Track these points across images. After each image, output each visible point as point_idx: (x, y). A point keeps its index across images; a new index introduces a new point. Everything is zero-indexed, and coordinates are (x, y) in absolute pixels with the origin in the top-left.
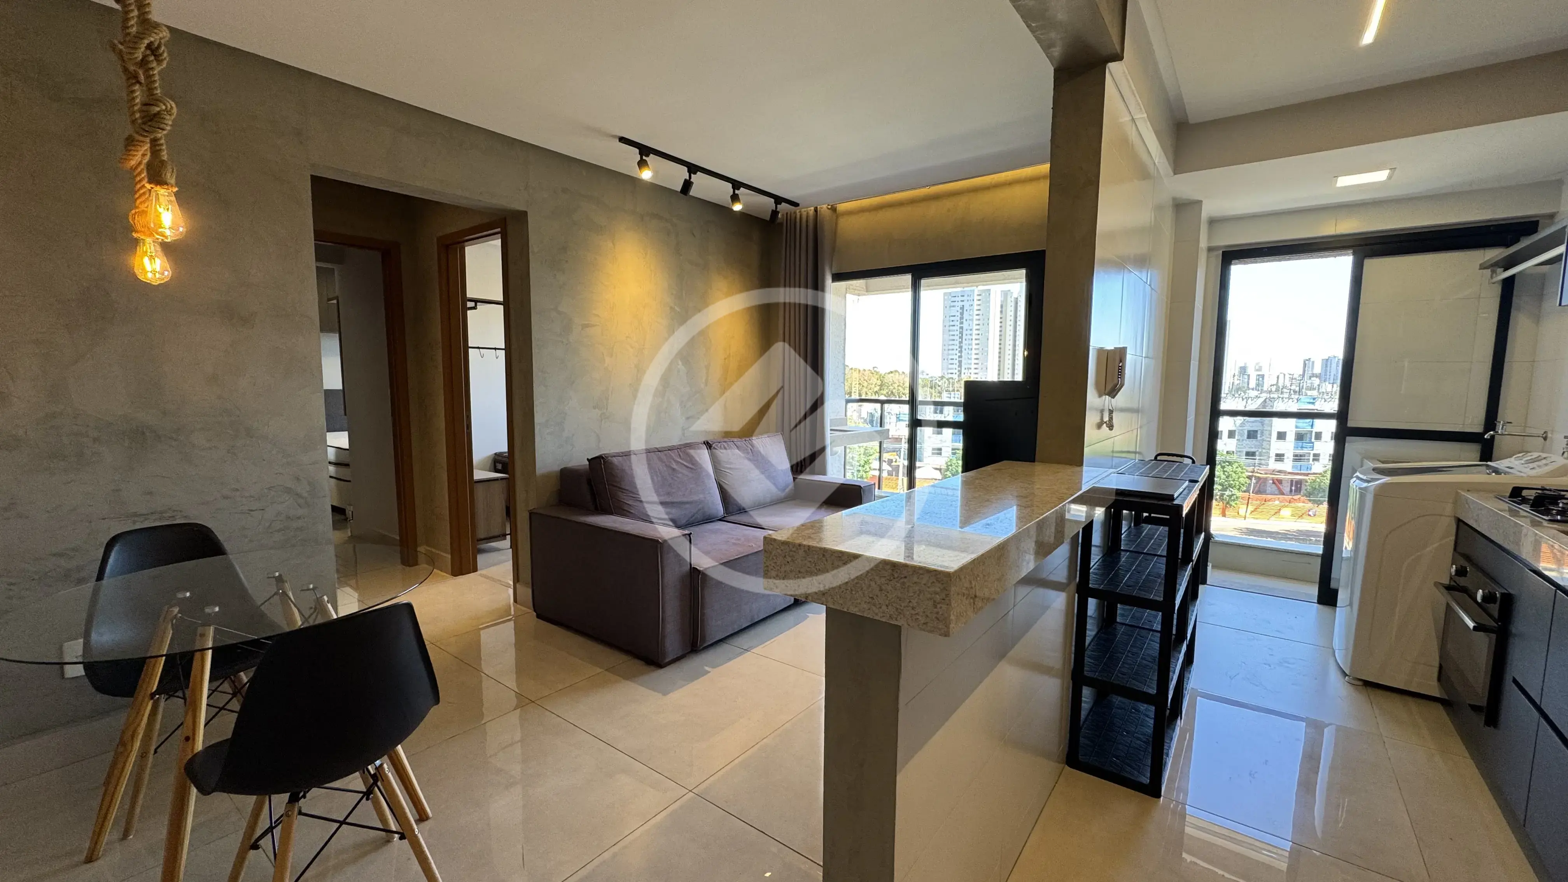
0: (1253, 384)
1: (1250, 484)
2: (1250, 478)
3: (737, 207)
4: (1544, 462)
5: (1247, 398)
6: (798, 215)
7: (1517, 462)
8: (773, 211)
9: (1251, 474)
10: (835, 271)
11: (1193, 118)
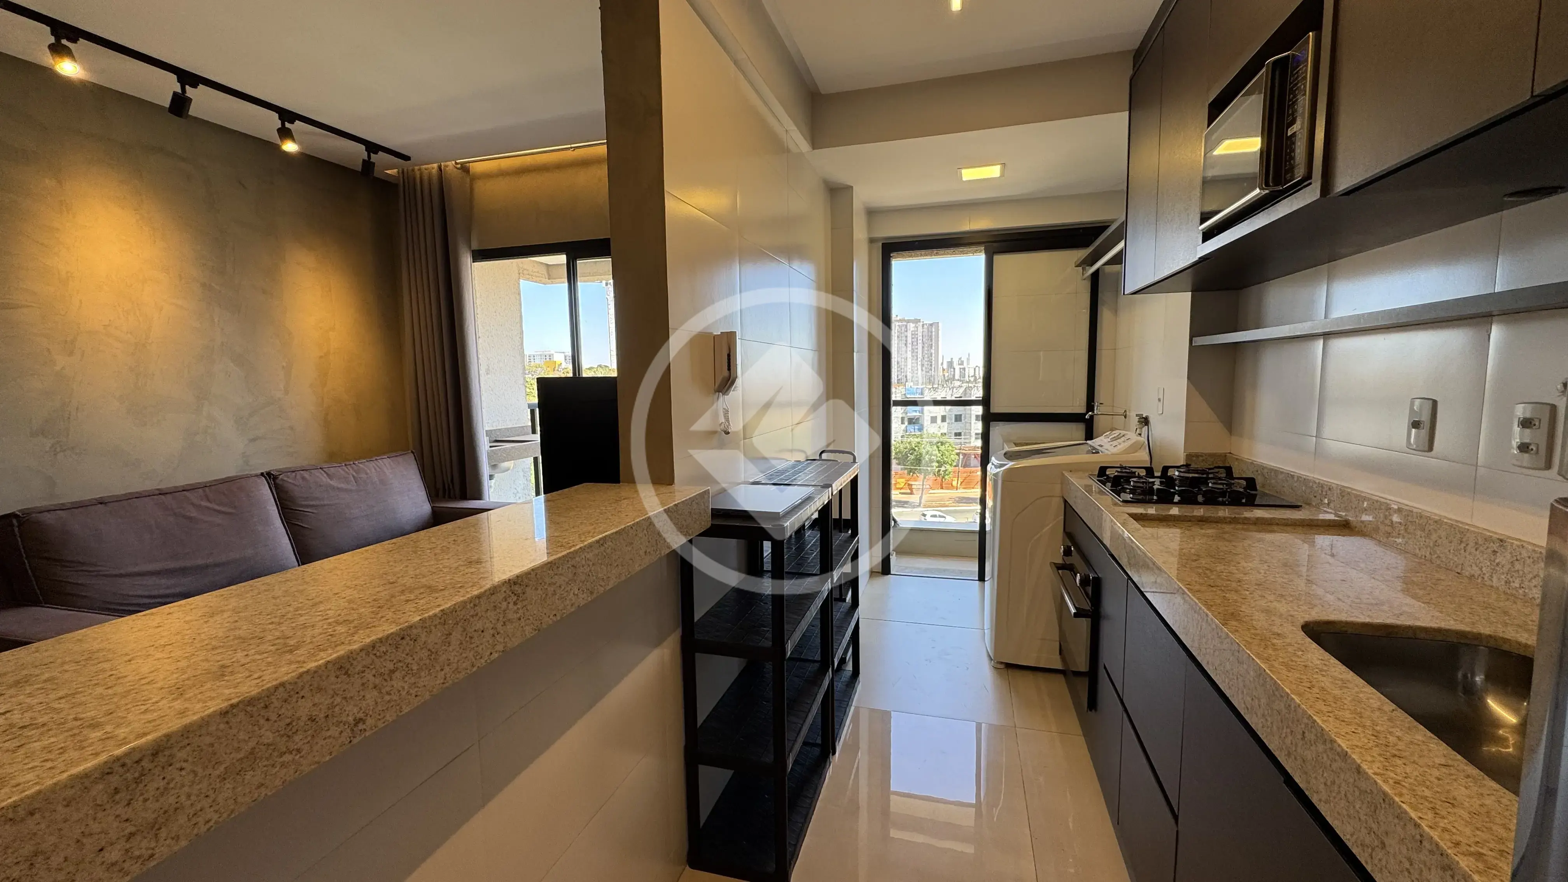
0: (957, 377)
1: (958, 460)
2: (958, 454)
3: (290, 147)
4: (1123, 439)
5: (953, 388)
6: (418, 173)
7: (1106, 440)
8: (364, 161)
9: (958, 451)
10: (475, 246)
11: (825, 88)
